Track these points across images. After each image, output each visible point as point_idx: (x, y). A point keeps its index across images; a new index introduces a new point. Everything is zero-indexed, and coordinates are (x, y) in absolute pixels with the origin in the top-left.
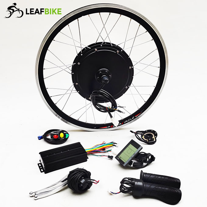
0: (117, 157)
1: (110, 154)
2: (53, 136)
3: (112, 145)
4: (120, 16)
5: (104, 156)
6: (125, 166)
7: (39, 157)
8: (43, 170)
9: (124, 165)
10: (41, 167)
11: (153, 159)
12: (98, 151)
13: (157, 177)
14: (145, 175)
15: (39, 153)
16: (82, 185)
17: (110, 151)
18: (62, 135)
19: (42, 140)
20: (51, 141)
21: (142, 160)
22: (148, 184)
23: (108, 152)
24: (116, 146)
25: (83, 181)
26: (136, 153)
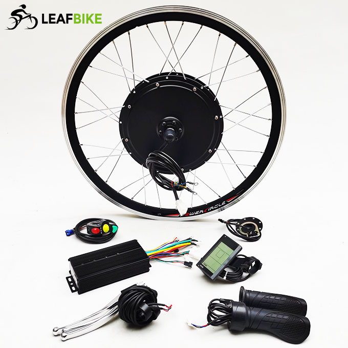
0: (199, 265)
1: (187, 258)
2: (90, 230)
3: (190, 243)
4: (201, 28)
5: (177, 261)
6: (214, 279)
7: (68, 266)
8: (76, 287)
9: (212, 277)
10: (71, 284)
11: (258, 265)
12: (167, 254)
13: (268, 297)
14: (248, 295)
15: (69, 260)
16: (143, 314)
17: (187, 253)
18: (106, 228)
19: (73, 236)
20: (88, 238)
21: (240, 268)
22: (255, 311)
23: (183, 255)
24: (196, 245)
25: (145, 307)
26: (232, 256)
